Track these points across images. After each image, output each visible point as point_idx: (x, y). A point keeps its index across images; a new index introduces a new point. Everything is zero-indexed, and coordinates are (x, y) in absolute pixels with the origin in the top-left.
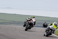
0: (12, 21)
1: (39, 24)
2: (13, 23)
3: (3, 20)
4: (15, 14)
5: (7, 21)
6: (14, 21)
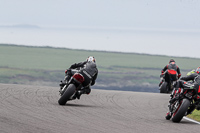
0: (36, 71)
1: (131, 78)
2: (42, 78)
3: (7, 67)
4: (48, 47)
5: (20, 72)
6: (45, 72)
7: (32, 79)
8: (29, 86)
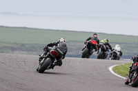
5: (6, 45)
6: (23, 45)
7: (13, 49)
8: (12, 55)
